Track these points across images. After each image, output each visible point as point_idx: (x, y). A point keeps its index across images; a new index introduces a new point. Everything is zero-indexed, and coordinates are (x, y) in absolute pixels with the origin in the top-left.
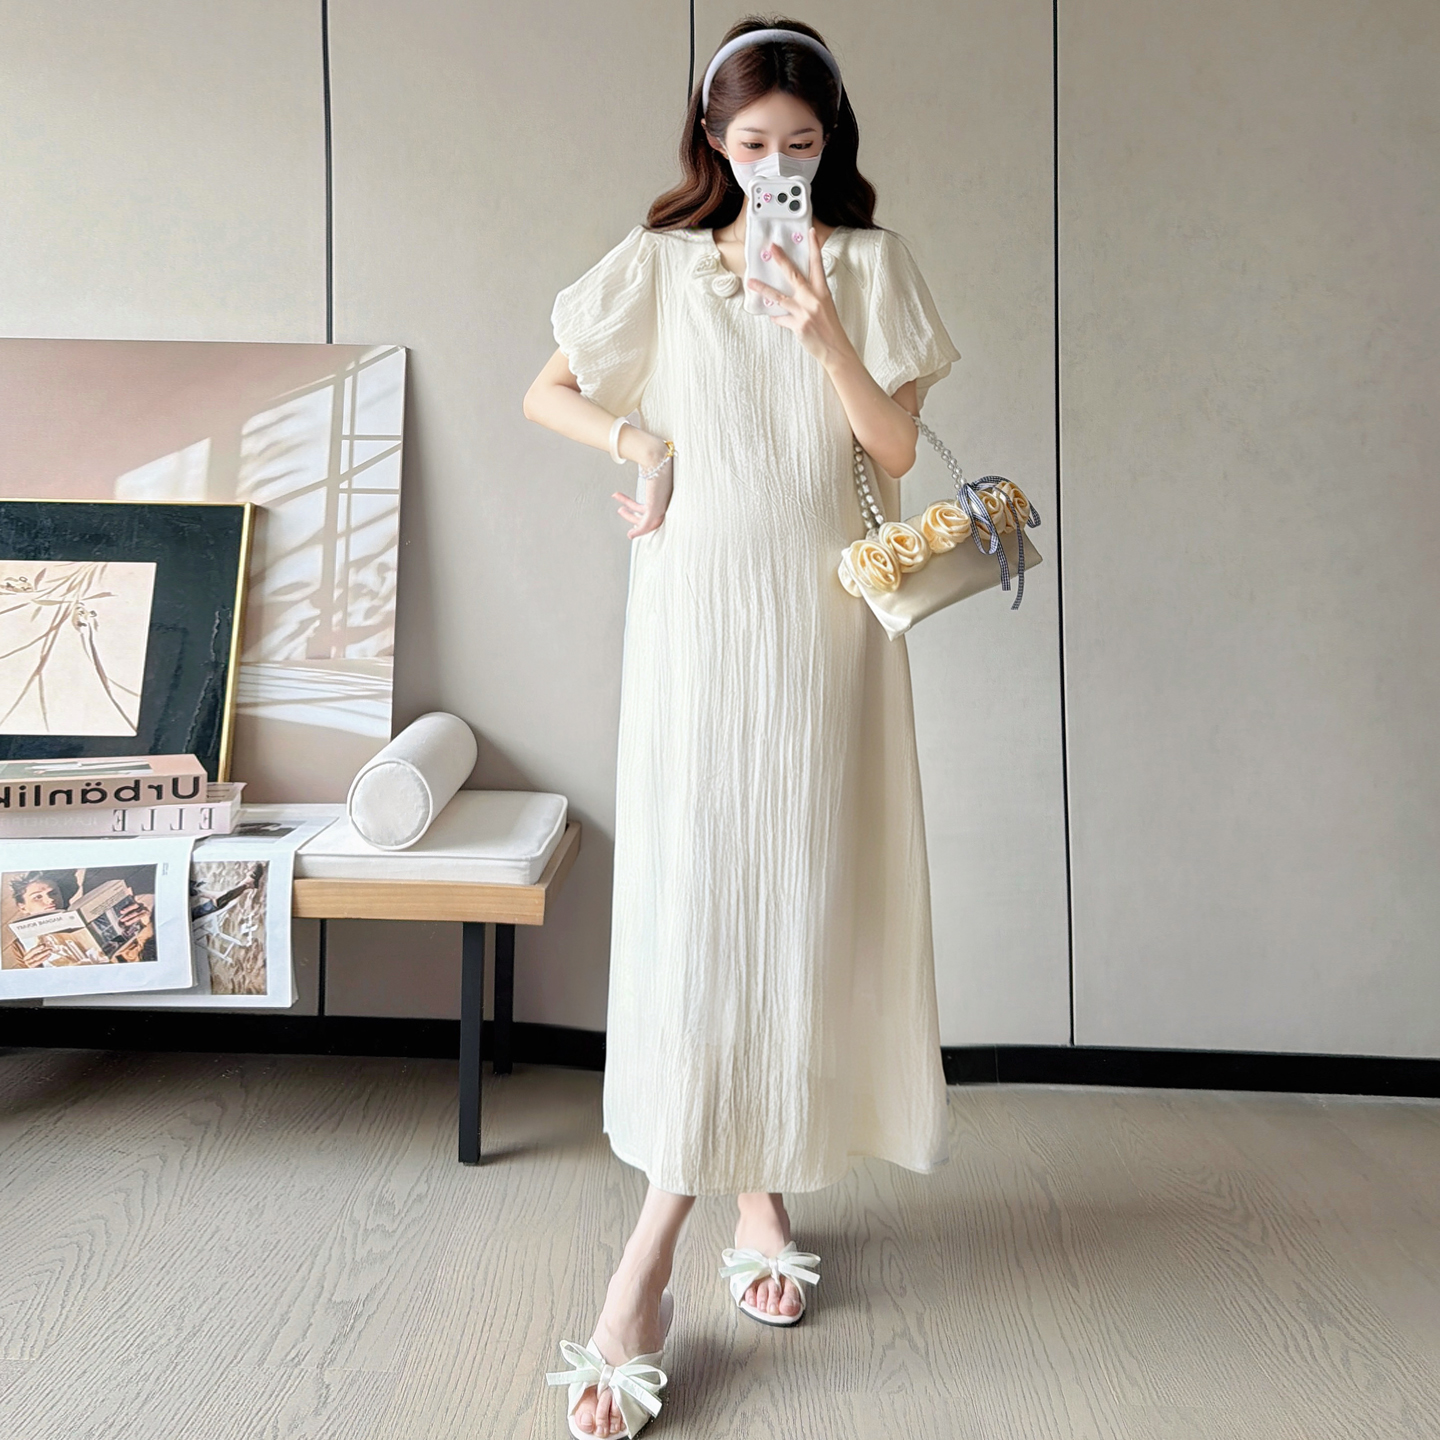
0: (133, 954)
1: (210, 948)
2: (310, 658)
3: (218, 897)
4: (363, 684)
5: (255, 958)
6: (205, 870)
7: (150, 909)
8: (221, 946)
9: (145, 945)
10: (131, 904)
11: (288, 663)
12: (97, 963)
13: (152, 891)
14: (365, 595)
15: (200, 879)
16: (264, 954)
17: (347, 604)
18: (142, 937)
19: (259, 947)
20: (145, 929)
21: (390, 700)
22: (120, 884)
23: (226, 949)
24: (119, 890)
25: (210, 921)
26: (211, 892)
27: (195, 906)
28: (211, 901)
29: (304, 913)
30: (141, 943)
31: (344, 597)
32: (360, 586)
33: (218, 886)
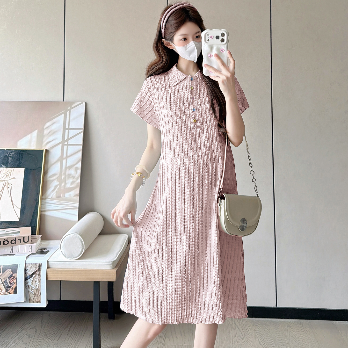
0: (12, 292)
1: (29, 289)
2: (57, 197)
3: (31, 274)
4: (70, 205)
5: (39, 292)
6: (28, 266)
7: (16, 278)
8: (31, 289)
9: (15, 289)
10: (12, 276)
11: (52, 199)
12: (4, 294)
13: (17, 273)
14: (71, 177)
15: (27, 269)
16: (40, 291)
17: (65, 180)
18: (14, 286)
19: (39, 289)
20: (15, 284)
21: (78, 210)
22: (10, 270)
23: (32, 289)
24: (9, 272)
25: (29, 281)
26: (30, 273)
27: (26, 277)
28: (29, 275)
29: (49, 279)
30: (14, 288)
31: (65, 178)
32: (70, 175)
33: (31, 271)
